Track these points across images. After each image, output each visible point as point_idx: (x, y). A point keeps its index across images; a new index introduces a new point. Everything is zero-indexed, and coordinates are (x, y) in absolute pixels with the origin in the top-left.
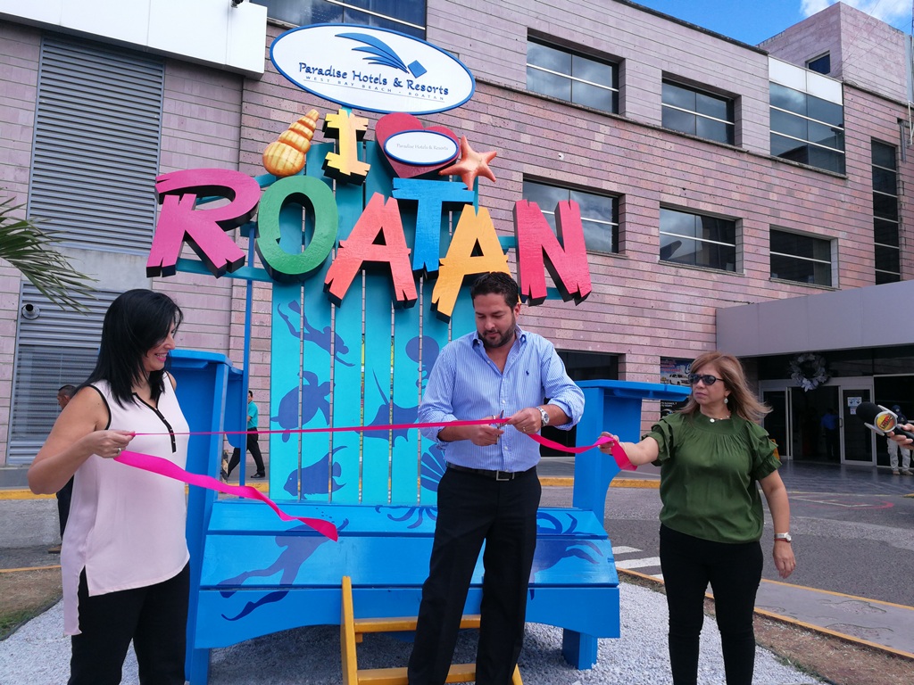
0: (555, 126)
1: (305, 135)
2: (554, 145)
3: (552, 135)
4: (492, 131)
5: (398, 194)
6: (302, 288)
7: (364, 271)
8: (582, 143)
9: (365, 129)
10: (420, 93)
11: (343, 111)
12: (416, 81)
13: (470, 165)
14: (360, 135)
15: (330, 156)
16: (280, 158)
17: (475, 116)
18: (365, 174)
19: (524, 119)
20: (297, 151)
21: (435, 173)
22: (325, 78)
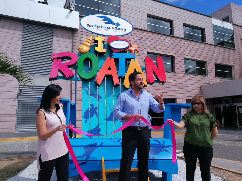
0: (155, 39)
1: (89, 43)
2: (155, 44)
3: (154, 41)
4: (138, 41)
5: (114, 57)
6: (90, 82)
7: (105, 77)
8: (162, 43)
9: (105, 40)
10: (119, 30)
11: (99, 36)
12: (118, 28)
13: (133, 49)
14: (103, 42)
15: (96, 48)
17: (134, 37)
18: (105, 52)
19: (147, 37)
20: (87, 47)
21: (123, 51)
22: (94, 28)
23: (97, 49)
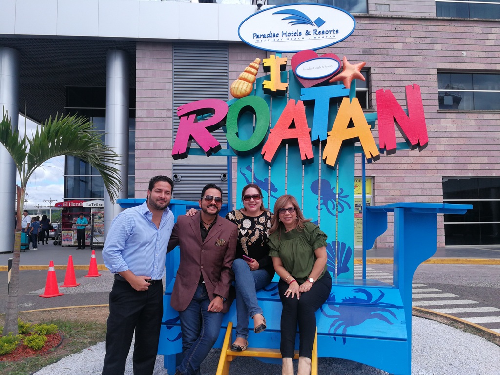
0: (459, 36)
1: (252, 73)
2: (459, 48)
3: (456, 41)
4: (414, 46)
5: (303, 98)
6: (253, 157)
8: (479, 42)
9: (285, 63)
10: (321, 36)
11: (272, 56)
12: (319, 29)
13: (347, 74)
15: (265, 82)
16: (238, 88)
17: (402, 40)
18: (285, 89)
19: (436, 35)
20: (247, 83)
22: (267, 39)
23: (267, 85)
